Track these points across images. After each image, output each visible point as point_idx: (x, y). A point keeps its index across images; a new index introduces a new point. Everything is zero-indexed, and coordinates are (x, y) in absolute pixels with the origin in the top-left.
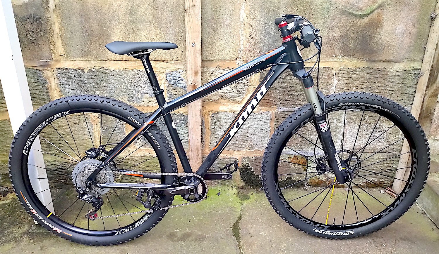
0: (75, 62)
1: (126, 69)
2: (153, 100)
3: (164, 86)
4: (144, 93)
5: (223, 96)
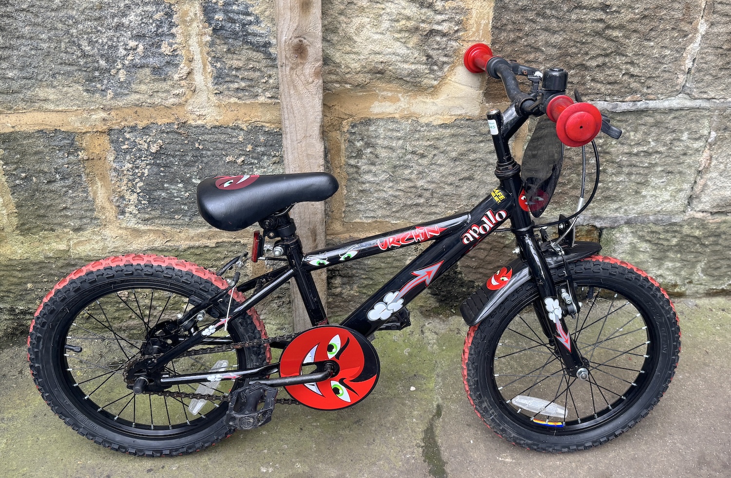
2: (165, 86)
3: (200, 44)
4: (135, 66)
5: (381, 72)
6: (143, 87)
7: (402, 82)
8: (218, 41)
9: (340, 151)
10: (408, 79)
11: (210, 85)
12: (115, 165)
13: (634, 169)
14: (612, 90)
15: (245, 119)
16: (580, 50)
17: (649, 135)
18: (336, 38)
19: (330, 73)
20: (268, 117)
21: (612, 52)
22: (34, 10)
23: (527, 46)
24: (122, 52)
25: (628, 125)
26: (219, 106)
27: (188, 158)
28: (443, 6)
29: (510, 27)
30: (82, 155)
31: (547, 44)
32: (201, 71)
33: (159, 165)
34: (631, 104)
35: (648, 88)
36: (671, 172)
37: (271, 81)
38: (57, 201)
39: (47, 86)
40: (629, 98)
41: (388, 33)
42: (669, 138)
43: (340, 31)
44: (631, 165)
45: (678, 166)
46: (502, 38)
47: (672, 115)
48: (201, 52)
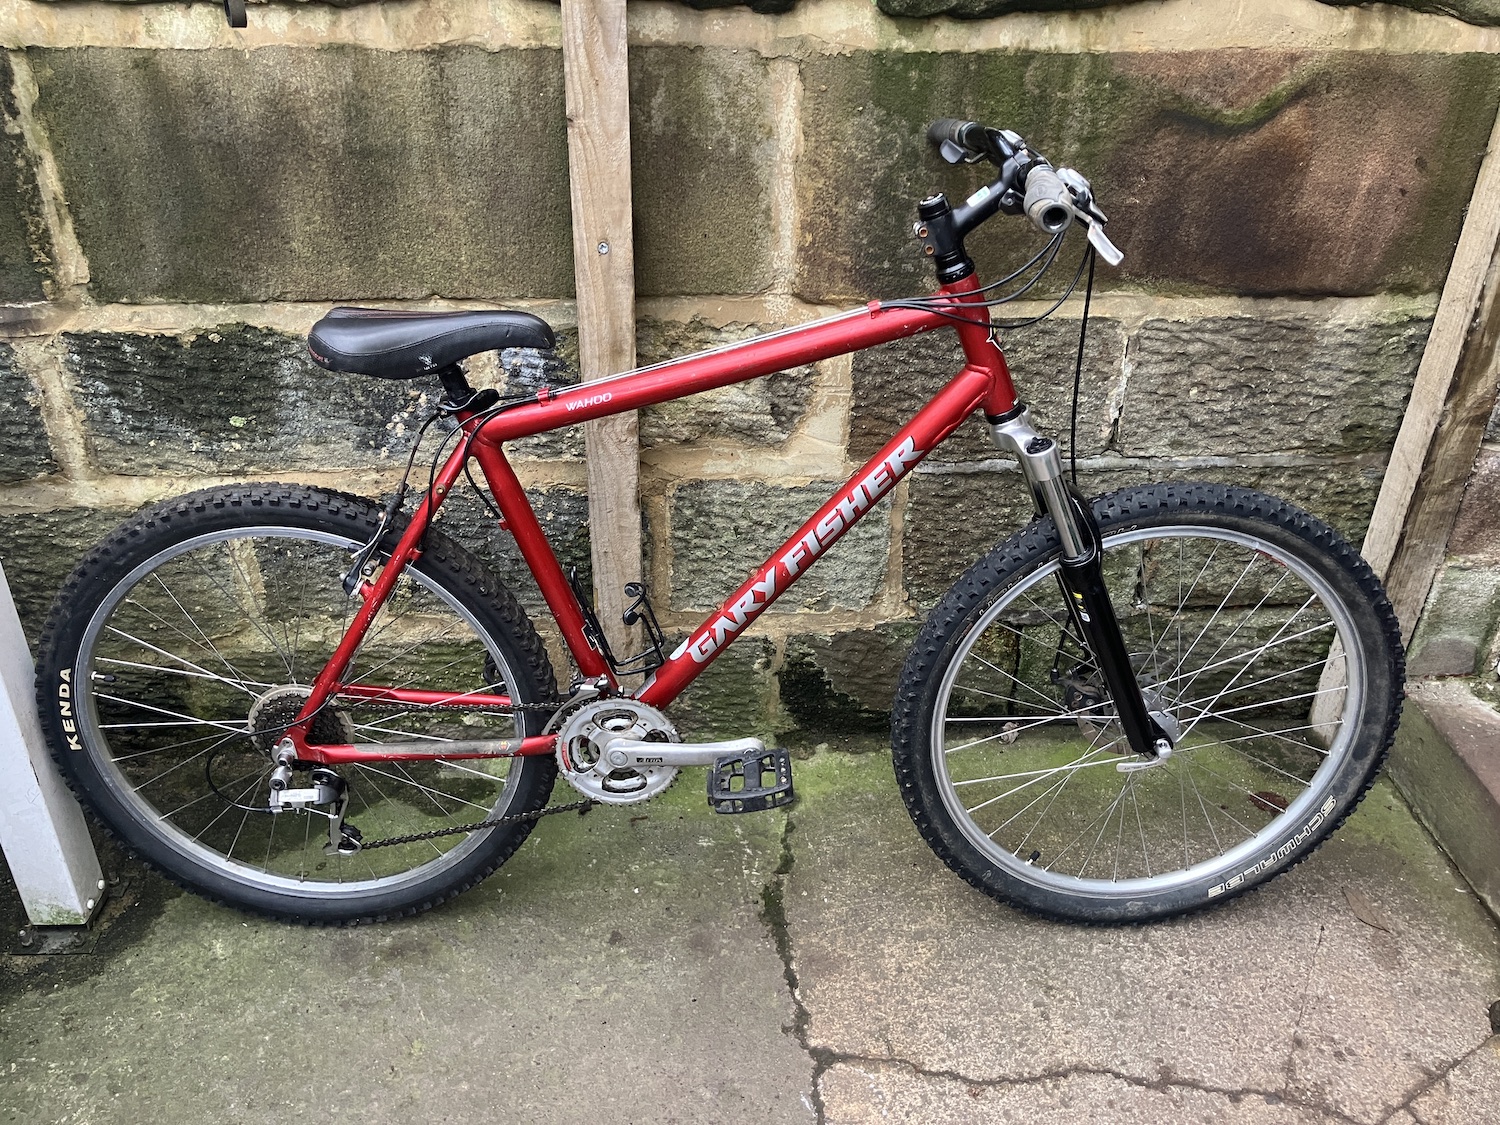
0: (138, 309)
4: (416, 419)
5: (714, 424)
6: (424, 444)
7: (740, 436)
9: (663, 519)
10: (749, 432)
15: (545, 482)
20: (574, 479)
23: (898, 391)
24: (401, 402)
29: (875, 369)
31: (924, 389)
37: (578, 436)
38: (317, 580)
39: (312, 443)
46: (866, 383)
47: (1099, 478)
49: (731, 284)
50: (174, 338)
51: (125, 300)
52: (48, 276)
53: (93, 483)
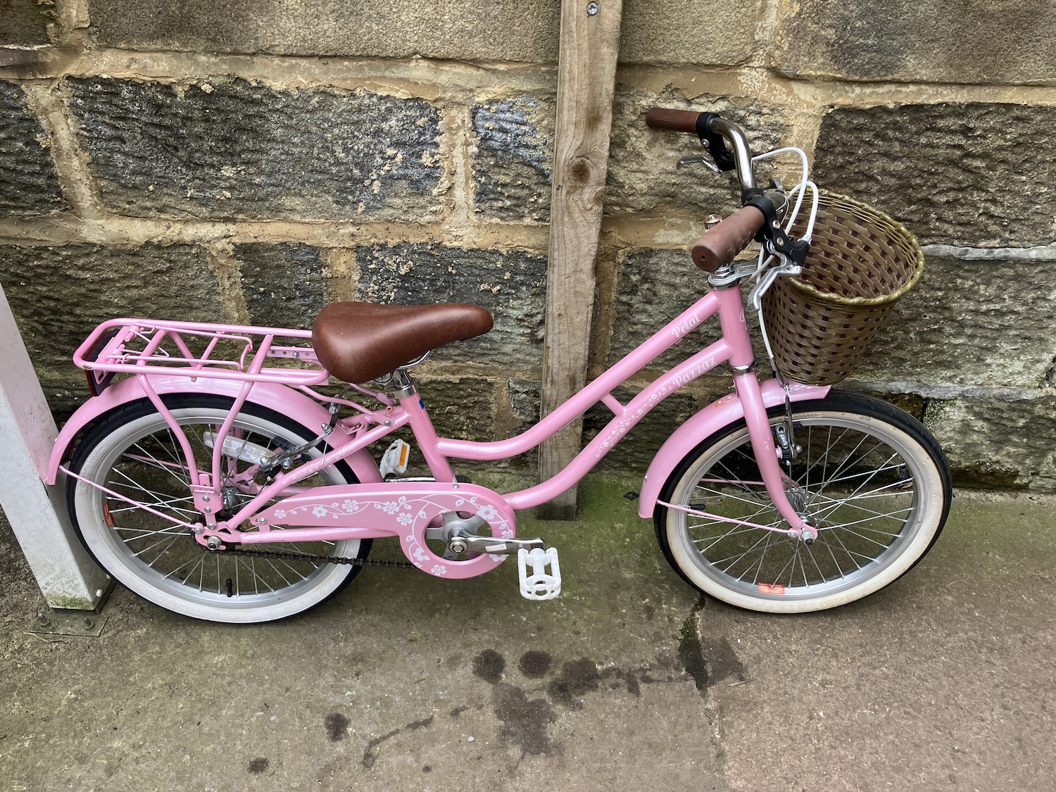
0: (135, 55)
1: (329, 90)
2: (422, 201)
3: (465, 155)
4: (392, 177)
5: (673, 195)
6: (398, 201)
7: (695, 208)
8: (485, 153)
9: (611, 284)
10: (704, 205)
11: (471, 202)
12: (360, 286)
13: (979, 332)
14: (963, 232)
15: (506, 243)
16: (927, 181)
17: (1005, 290)
18: (622, 154)
19: (610, 194)
20: (533, 241)
21: (969, 186)
22: (289, 111)
23: (858, 173)
24: (379, 160)
25: (978, 277)
26: (479, 227)
27: (439, 284)
28: (758, 121)
29: (839, 149)
30: (325, 272)
31: (884, 172)
32: (463, 185)
33: (407, 289)
34: (986, 250)
35: (1012, 232)
36: (1029, 338)
37: (540, 201)
38: (294, 320)
39: (295, 195)
40: (982, 244)
41: (686, 150)
42: (1030, 296)
43: (627, 145)
44: (976, 326)
45: (1038, 331)
46: (827, 162)
47: (1040, 268)
48: (465, 164)
49: (709, 54)
50: (169, 87)
51: (123, 46)
52: (52, 19)
53: (100, 222)
